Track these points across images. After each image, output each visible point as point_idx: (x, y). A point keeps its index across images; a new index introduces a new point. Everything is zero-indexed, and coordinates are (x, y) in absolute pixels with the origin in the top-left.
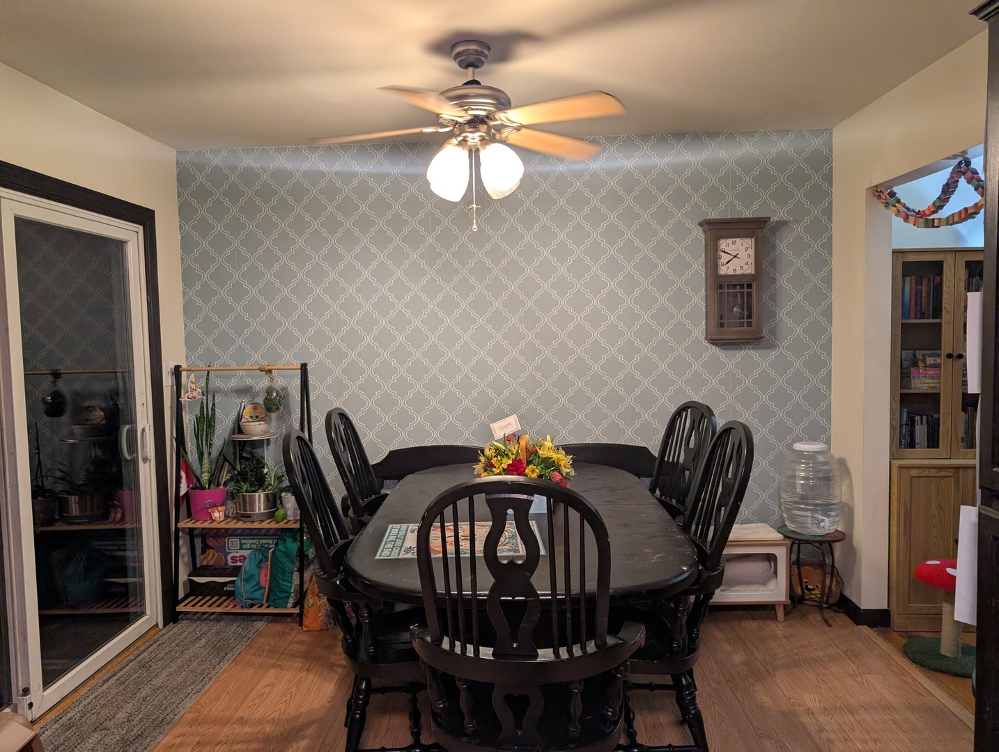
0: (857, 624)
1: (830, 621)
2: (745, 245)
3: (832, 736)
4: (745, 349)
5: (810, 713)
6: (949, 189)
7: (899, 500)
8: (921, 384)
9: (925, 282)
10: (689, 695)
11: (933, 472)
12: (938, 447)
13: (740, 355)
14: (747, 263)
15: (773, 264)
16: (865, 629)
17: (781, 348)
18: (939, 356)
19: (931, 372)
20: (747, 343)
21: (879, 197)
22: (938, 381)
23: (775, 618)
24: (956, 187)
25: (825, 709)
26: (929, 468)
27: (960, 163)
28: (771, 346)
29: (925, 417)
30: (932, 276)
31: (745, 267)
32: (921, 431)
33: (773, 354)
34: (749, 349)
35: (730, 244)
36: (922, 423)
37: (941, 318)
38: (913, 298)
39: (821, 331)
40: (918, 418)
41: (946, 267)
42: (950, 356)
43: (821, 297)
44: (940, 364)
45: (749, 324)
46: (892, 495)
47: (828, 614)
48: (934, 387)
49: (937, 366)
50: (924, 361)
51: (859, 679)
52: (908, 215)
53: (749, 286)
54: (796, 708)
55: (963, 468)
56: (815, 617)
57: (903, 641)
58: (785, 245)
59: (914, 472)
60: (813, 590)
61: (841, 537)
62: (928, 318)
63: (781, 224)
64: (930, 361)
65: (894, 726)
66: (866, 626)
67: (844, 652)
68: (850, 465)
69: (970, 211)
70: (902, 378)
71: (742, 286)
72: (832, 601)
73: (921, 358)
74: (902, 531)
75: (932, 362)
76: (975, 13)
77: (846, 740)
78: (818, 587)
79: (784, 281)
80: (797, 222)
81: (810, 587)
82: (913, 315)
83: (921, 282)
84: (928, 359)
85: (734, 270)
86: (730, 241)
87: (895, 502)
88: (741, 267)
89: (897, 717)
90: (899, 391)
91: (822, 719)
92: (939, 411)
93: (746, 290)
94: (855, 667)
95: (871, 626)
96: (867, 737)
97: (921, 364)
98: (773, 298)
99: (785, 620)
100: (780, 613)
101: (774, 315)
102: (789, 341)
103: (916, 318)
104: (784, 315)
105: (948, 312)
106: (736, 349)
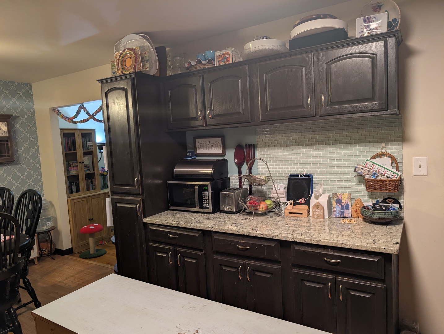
0: (63, 256)
1: (54, 258)
2: (3, 125)
3: (70, 284)
4: (7, 166)
5: (60, 282)
6: (78, 112)
7: (72, 211)
8: (73, 172)
9: (69, 139)
10: (28, 284)
11: (80, 200)
12: (80, 192)
13: (5, 168)
15: (15, 132)
16: (66, 256)
17: (21, 164)
18: (77, 163)
19: (75, 168)
20: (7, 163)
21: (55, 111)
22: (77, 171)
23: (34, 263)
24: (80, 112)
25: (64, 279)
26: (79, 198)
27: (81, 105)
28: (18, 164)
29: (74, 183)
30: (71, 137)
31: (4, 133)
32: (74, 188)
33: (18, 167)
34: (8, 165)
36: (74, 185)
37: (76, 150)
38: (67, 145)
39: (36, 156)
40: (73, 183)
41: (76, 135)
42: (80, 163)
43: (34, 144)
44: (78, 165)
45: (9, 156)
46: (69, 210)
47: (52, 256)
48: (76, 173)
49: (77, 166)
50: (73, 165)
51: (71, 268)
52: (66, 118)
53: (7, 141)
54: (55, 283)
55: (88, 197)
56: (49, 259)
57: (79, 255)
58: (18, 125)
59: (75, 201)
60: (45, 250)
61: (54, 228)
62: (72, 151)
63: (16, 117)
64: (74, 165)
65: (85, 275)
66: (66, 255)
67: (62, 264)
68: (53, 203)
69: (86, 120)
70: (67, 171)
71: (3, 141)
72: (53, 252)
73: (72, 164)
74: (74, 221)
75: (75, 165)
76: (98, 81)
77: (74, 283)
78: (46, 249)
79: (19, 138)
80: (23, 117)
81: (44, 250)
82: (67, 150)
83: (68, 139)
84: (74, 164)
87: (70, 212)
88: (2, 133)
89: (85, 272)
90: (67, 175)
91: (65, 282)
92: (79, 180)
93: (5, 143)
94: (68, 266)
95: (68, 255)
96: (79, 280)
97: (72, 166)
98: (16, 145)
99: (38, 263)
100: (36, 261)
101: (17, 152)
102: (24, 161)
103: (68, 151)
104: (21, 151)
105: (78, 149)
106: (3, 166)
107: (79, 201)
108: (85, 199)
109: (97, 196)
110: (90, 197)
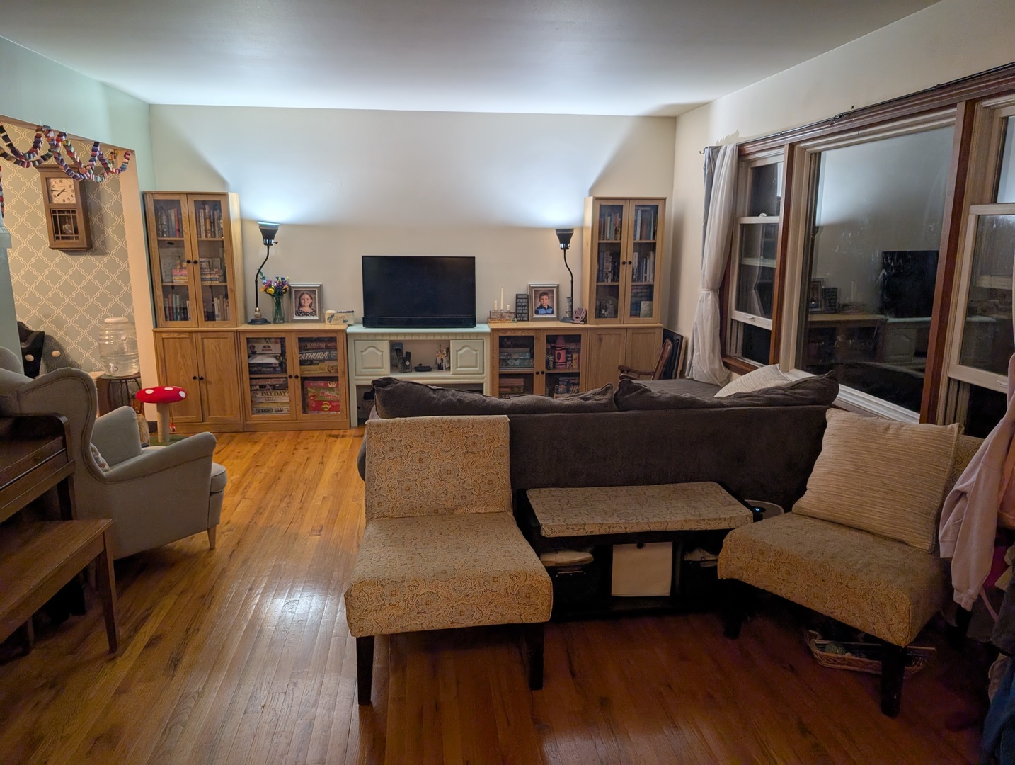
2: (69, 184)
4: (85, 255)
8: (179, 280)
11: (176, 335)
13: (82, 259)
14: (72, 196)
17: (111, 255)
19: (185, 272)
26: (173, 332)
28: (104, 254)
31: (71, 198)
33: (106, 259)
34: (88, 255)
35: (58, 182)
37: (183, 237)
41: (182, 204)
42: (189, 262)
45: (77, 238)
48: (187, 282)
55: (195, 332)
58: (105, 184)
59: (164, 335)
71: (68, 212)
79: (107, 209)
85: (64, 200)
86: (58, 180)
88: (68, 198)
90: (161, 284)
93: (71, 215)
102: (114, 250)
105: (187, 234)
106: (78, 255)
107: (174, 336)
108: (186, 335)
109: (215, 335)
110: (199, 334)
